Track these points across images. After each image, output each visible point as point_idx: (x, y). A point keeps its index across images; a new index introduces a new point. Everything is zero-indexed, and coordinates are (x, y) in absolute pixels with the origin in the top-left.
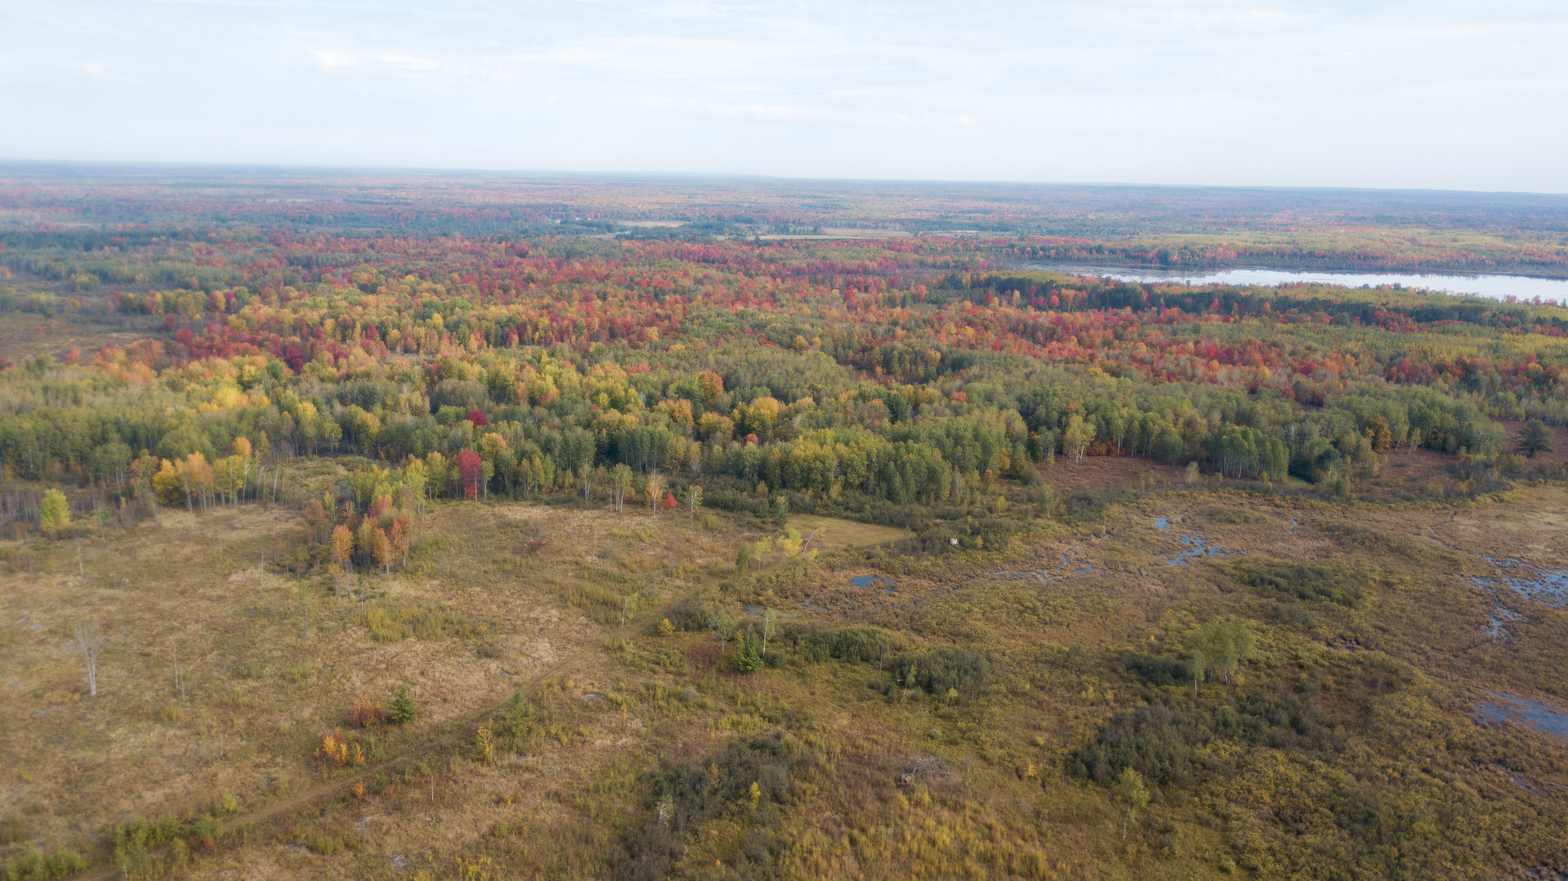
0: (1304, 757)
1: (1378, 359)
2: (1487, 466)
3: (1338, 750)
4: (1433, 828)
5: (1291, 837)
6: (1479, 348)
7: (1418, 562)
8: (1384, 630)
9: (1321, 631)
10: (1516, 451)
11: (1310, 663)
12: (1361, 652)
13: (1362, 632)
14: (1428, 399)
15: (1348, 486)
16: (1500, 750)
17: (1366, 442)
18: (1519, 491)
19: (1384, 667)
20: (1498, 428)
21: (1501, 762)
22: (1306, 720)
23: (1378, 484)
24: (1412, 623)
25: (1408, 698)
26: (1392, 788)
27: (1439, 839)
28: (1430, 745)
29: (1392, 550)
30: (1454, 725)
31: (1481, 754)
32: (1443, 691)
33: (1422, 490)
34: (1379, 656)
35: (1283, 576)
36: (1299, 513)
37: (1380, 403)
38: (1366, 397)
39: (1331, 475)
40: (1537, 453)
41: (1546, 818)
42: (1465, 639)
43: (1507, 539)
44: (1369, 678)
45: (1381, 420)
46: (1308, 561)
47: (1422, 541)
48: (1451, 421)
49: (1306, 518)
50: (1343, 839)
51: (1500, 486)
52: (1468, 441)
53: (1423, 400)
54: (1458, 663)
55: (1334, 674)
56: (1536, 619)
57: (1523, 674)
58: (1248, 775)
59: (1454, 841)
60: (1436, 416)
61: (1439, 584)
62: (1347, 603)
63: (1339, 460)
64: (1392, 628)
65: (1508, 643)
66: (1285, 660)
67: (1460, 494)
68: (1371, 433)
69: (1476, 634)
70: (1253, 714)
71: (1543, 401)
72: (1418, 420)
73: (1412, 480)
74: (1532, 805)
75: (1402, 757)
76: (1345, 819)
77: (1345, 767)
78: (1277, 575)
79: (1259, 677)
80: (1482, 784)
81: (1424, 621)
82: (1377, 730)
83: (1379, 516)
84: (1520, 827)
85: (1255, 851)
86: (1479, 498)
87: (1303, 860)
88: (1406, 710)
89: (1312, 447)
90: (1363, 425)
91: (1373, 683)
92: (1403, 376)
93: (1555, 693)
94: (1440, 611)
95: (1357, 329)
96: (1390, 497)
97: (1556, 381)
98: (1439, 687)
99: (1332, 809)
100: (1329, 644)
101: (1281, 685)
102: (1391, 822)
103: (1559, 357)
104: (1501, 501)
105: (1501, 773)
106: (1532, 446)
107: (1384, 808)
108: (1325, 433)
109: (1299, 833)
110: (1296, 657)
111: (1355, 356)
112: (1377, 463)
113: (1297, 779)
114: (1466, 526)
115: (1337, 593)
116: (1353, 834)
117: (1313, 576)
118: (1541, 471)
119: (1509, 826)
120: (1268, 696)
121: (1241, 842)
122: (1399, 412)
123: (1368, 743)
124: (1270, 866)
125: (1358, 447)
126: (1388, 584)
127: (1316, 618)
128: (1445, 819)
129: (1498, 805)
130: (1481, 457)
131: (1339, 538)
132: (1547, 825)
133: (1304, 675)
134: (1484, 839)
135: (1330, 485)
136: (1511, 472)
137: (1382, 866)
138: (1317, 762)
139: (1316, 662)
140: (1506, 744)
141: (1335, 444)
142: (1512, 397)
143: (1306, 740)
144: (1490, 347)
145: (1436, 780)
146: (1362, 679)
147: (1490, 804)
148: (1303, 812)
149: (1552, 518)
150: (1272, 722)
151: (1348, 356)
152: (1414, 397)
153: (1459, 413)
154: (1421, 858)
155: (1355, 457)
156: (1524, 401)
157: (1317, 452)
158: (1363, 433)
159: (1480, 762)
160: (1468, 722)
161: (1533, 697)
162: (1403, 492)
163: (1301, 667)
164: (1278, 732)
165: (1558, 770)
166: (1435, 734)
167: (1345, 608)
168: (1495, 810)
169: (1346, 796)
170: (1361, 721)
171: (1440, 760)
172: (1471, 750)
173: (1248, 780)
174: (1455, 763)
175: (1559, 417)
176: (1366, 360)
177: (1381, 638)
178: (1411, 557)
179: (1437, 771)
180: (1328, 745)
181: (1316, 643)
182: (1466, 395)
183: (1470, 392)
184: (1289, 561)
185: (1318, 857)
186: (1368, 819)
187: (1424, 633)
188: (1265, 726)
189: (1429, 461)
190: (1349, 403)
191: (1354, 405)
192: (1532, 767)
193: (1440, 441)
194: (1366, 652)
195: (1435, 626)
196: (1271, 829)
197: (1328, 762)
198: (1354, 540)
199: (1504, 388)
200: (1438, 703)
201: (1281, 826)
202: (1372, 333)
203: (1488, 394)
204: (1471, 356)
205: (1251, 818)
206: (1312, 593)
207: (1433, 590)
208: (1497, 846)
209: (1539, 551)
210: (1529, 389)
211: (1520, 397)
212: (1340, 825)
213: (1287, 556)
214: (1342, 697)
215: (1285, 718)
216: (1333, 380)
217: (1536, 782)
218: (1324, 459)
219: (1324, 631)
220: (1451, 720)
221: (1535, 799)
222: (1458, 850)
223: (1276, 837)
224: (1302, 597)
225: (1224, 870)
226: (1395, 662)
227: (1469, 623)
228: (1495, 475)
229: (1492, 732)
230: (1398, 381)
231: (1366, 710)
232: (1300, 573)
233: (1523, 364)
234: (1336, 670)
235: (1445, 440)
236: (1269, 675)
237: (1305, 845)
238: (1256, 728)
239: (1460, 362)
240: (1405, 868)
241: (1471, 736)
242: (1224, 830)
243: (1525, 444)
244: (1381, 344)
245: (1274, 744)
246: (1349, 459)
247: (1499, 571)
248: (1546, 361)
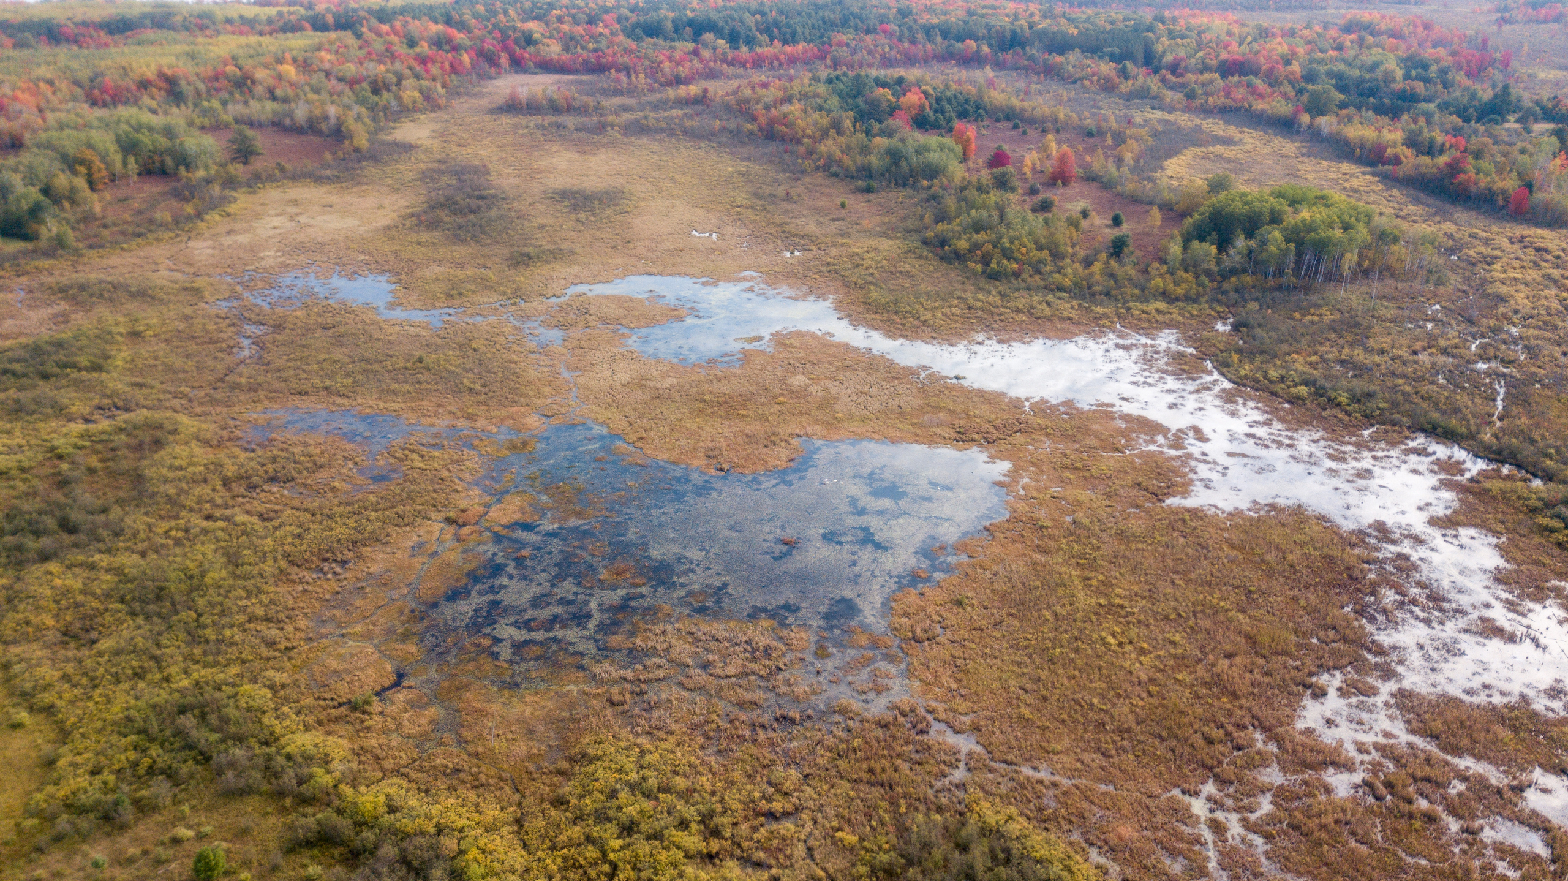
0: (81, 558)
1: (77, 83)
2: (208, 181)
3: (117, 534)
4: (224, 573)
5: (85, 652)
6: (177, 57)
7: (161, 300)
8: (140, 386)
9: (74, 409)
10: (234, 160)
11: (70, 450)
12: (122, 417)
13: (118, 395)
14: (134, 123)
15: (71, 236)
16: (270, 467)
17: (80, 183)
18: (242, 201)
19: (150, 426)
20: (208, 141)
21: (273, 479)
22: (76, 516)
23: (105, 226)
24: (169, 369)
25: (178, 449)
26: (178, 550)
27: (231, 582)
28: (207, 490)
29: (133, 295)
30: (227, 461)
31: (255, 479)
32: (209, 429)
33: (152, 221)
34: (140, 415)
35: (18, 361)
36: (24, 280)
37: (83, 136)
38: (67, 131)
39: (50, 227)
40: (252, 159)
41: (319, 517)
42: (220, 367)
43: (241, 254)
44: (134, 442)
45: (89, 154)
46: (45, 334)
47: (162, 277)
48: (163, 142)
49: (34, 284)
50: (139, 627)
51: (225, 200)
52: (184, 161)
53: (128, 123)
54: (219, 395)
55: (97, 452)
56: (279, 327)
57: (277, 385)
58: (21, 607)
59: (245, 578)
60: (145, 139)
61: (187, 318)
62: (97, 368)
63: (55, 209)
64: (149, 381)
65: (260, 358)
66: (40, 457)
67: (189, 218)
68: (82, 170)
69: (229, 359)
70: (14, 533)
71: (246, 103)
72: (129, 147)
73: (141, 212)
74: (306, 510)
75: (183, 514)
76: (137, 606)
77: (127, 549)
78: (11, 360)
79: (14, 488)
80: (261, 508)
81: (179, 363)
82: (153, 495)
83: (115, 260)
84: (299, 536)
85: (47, 687)
86: (207, 217)
87: (102, 670)
88: (177, 463)
89: (18, 201)
90: (71, 163)
91: (140, 447)
92: (108, 98)
93: (307, 393)
94: (192, 347)
95: (45, 50)
96: (120, 238)
97: (253, 82)
98: (204, 426)
99: (122, 600)
100: (87, 421)
101: (40, 485)
102: (183, 586)
103: (251, 57)
104: (229, 215)
105: (275, 489)
106: (244, 153)
107: (173, 576)
108: (30, 180)
109: (94, 642)
110: (53, 449)
111: (50, 83)
112: (95, 203)
113: (78, 585)
114: (201, 249)
115: (83, 360)
116: (148, 618)
117: (51, 349)
118: (257, 177)
119: (290, 539)
120: (26, 507)
121: (28, 686)
122: (105, 141)
123: (147, 514)
124: (67, 695)
125: (73, 190)
126: (135, 335)
127: (65, 396)
128: (233, 560)
129: (276, 523)
130: (201, 173)
131: (74, 298)
132: (321, 523)
133: (65, 466)
134: (270, 562)
135: (49, 239)
136: (231, 183)
137: (182, 636)
138: (97, 557)
139: (76, 446)
140: (274, 459)
141: (46, 191)
142: (216, 104)
143: (82, 537)
144: (188, 54)
145: (220, 524)
146: (128, 446)
147: (269, 525)
148: (92, 618)
149: (276, 221)
150: (37, 534)
151: (42, 85)
152: (118, 122)
153: (169, 132)
154: (218, 609)
155: (73, 202)
156: (230, 107)
157: (25, 206)
158: (75, 173)
159: (255, 487)
160: (237, 451)
161: (290, 405)
162: (130, 229)
163: (60, 457)
164: (46, 542)
165: (321, 467)
166: (209, 476)
167: (95, 375)
168: (276, 528)
169: (131, 581)
170: (135, 493)
171: (219, 501)
172: (244, 477)
173: (25, 611)
174: (234, 497)
175: (263, 118)
176: (63, 86)
177: (139, 395)
178: (153, 298)
179: (218, 513)
180: (104, 533)
181: (72, 425)
182: (175, 110)
183: (178, 106)
184: (23, 340)
185: (116, 660)
186: (160, 594)
187: (181, 375)
188: (30, 543)
189: (153, 188)
190: (49, 141)
191: (56, 143)
192: (300, 472)
193: (158, 164)
194: (126, 416)
195: (190, 364)
196: (62, 653)
197: (109, 551)
198: (92, 295)
199: (209, 96)
200: (207, 443)
201: (72, 645)
202: (63, 54)
203: (196, 105)
204: (170, 66)
205: (36, 651)
206: (56, 370)
207: (182, 326)
208: (283, 564)
209: (270, 257)
210: (231, 94)
211: (224, 103)
212: (133, 614)
213: (21, 334)
214: (112, 474)
215: (50, 522)
216: (30, 116)
217: (305, 486)
218: (35, 211)
219: (79, 407)
220: (222, 456)
221: (308, 504)
222: (249, 584)
223: (68, 660)
224: (45, 376)
225: (17, 726)
226: (158, 415)
227: (221, 350)
228: (216, 190)
229: (260, 452)
230: (105, 105)
231: (138, 479)
232: (37, 351)
233: (220, 67)
234: (99, 447)
235: (163, 163)
236: (25, 480)
237: (100, 654)
238: (20, 548)
239: (162, 76)
240: (205, 627)
241: (242, 465)
242: (8, 680)
243: (238, 151)
244: (75, 65)
245: (45, 557)
246: (67, 204)
247: (239, 288)
248: (241, 62)
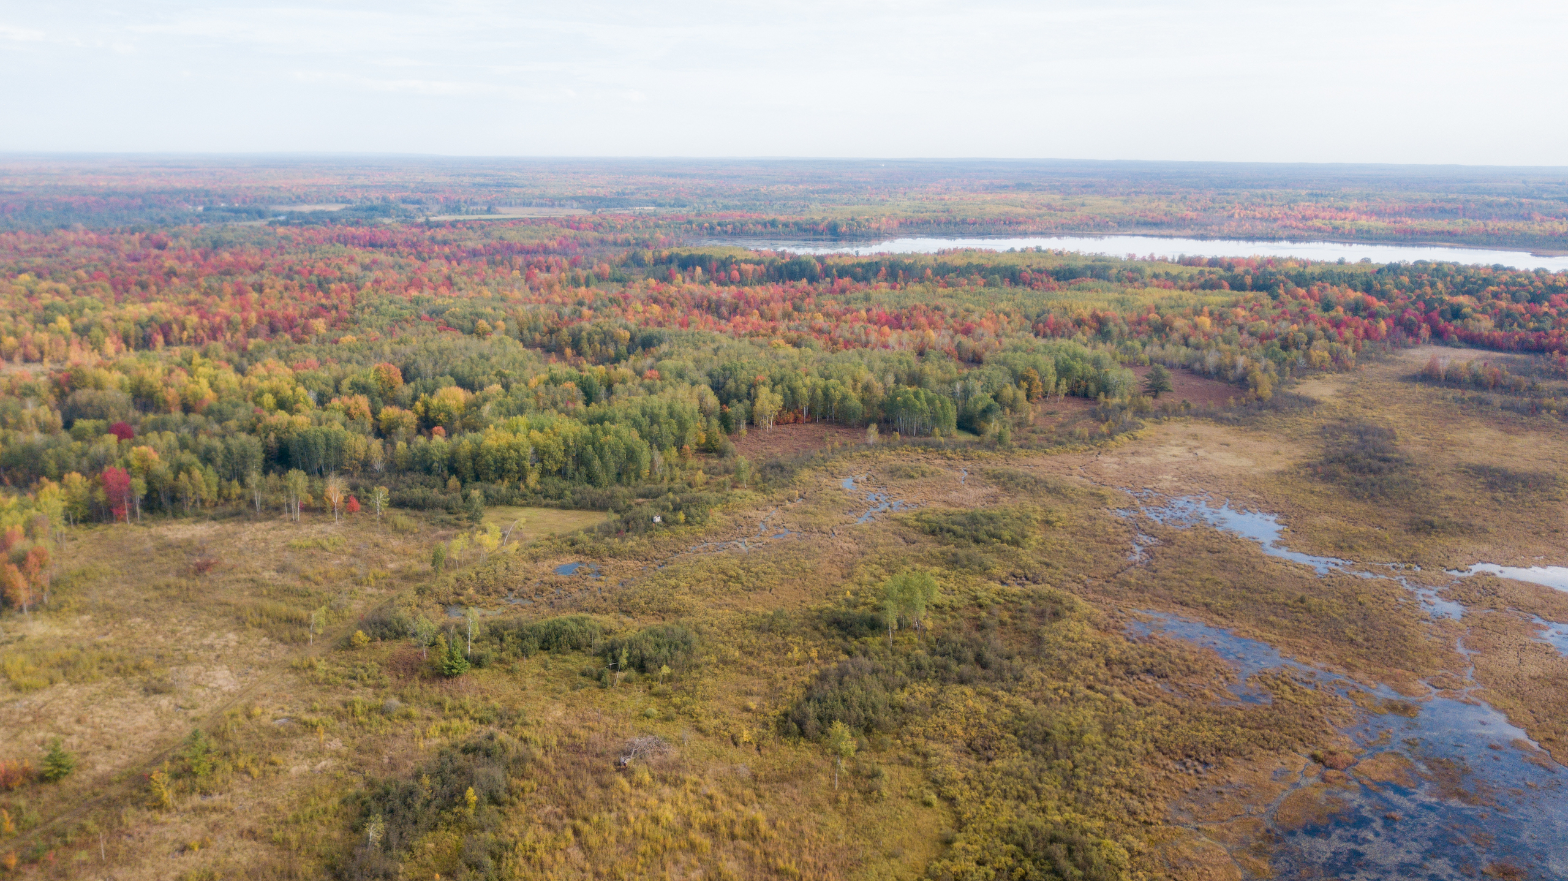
0: (988, 689)
1: (1027, 317)
2: (1123, 408)
3: (1017, 679)
4: (1099, 738)
5: (983, 765)
6: (1110, 302)
7: (1071, 500)
8: (1048, 565)
9: (994, 571)
10: (1145, 393)
11: (988, 602)
12: (1030, 587)
13: (1029, 568)
14: (1071, 352)
15: (1009, 436)
16: (1148, 660)
17: (1021, 394)
18: (1148, 429)
19: (1051, 599)
20: (1129, 374)
21: (1149, 671)
22: (989, 655)
23: (1034, 432)
24: (1071, 556)
25: (1072, 624)
26: (1064, 707)
27: (1104, 747)
28: (1092, 664)
29: (1049, 491)
30: (1111, 644)
31: (1133, 667)
32: (1100, 615)
33: (1071, 434)
34: (1045, 589)
35: (959, 524)
36: (968, 463)
37: (1031, 358)
38: (1019, 353)
39: (993, 427)
40: (1161, 394)
41: (1187, 716)
42: (1114, 565)
43: (1142, 472)
44: (1038, 609)
45: (1033, 374)
46: (979, 508)
47: (1074, 481)
48: (1091, 370)
49: (976, 469)
50: (1026, 760)
51: (1135, 426)
52: (1105, 388)
53: (1066, 352)
54: (1110, 587)
55: (1009, 610)
56: (1169, 542)
57: (1162, 591)
58: (942, 713)
59: (1117, 748)
60: (1078, 366)
61: (1090, 518)
62: (1015, 543)
63: (1000, 412)
64: (1055, 562)
65: (1149, 564)
66: (966, 602)
67: (1102, 436)
68: (1025, 385)
69: (1123, 561)
70: (943, 655)
71: (1163, 347)
72: (1063, 371)
73: (1062, 425)
74: (1176, 706)
75: (1071, 678)
76: (1027, 741)
77: (1024, 693)
78: (954, 523)
79: (945, 620)
80: (1136, 693)
81: (1080, 553)
82: (1048, 656)
83: (1037, 461)
84: (1167, 727)
85: (953, 782)
86: (1117, 438)
87: (994, 784)
88: (1071, 635)
89: (976, 402)
90: (1018, 378)
91: (1041, 615)
92: (1048, 331)
93: (1187, 605)
94: (1093, 543)
95: (1007, 289)
96: (1045, 443)
97: (1171, 329)
98: (1096, 611)
99: (1015, 733)
100: (1003, 583)
101: (965, 625)
102: (1065, 738)
103: (1172, 307)
104: (1135, 438)
105: (1150, 681)
106: (1156, 388)
107: (1058, 726)
108: (986, 388)
109: (989, 760)
110: (976, 598)
111: (1007, 315)
112: (1032, 412)
113: (984, 710)
114: (1109, 464)
115: (1006, 535)
116: (1034, 754)
117: (984, 521)
118: (1164, 410)
119: (1159, 727)
120: (954, 637)
121: (939, 776)
122: (1047, 364)
123: (1042, 670)
124: (967, 794)
125: (1015, 399)
126: (1048, 523)
127: (990, 559)
128: (1108, 729)
129: (1149, 709)
130: (1117, 400)
131: (1004, 483)
132: (1189, 721)
133: (984, 614)
134: (1140, 742)
135: (993, 436)
136: (1141, 412)
137: (1060, 778)
138: (1000, 693)
139: (993, 600)
140: (1152, 655)
141: (995, 398)
142: (1137, 344)
143: (990, 673)
144: (1118, 301)
145: (1099, 695)
146: (1032, 611)
147: (1143, 710)
148: (991, 740)
149: (1176, 451)
150: (960, 661)
151: (1001, 316)
152: (1059, 350)
153: (1097, 363)
154: (1090, 767)
155: (1013, 409)
156: (1148, 348)
157: (980, 406)
158: (1019, 387)
159: (1132, 673)
160: (1121, 639)
161: (1171, 611)
162: (1055, 437)
163: (980, 606)
164: (965, 669)
165: (1194, 672)
166: (1095, 653)
167: (1014, 548)
168: (1147, 714)
169: (1026, 720)
170: (1034, 650)
171: (1101, 677)
172: (1125, 663)
173: (943, 717)
174: (1113, 677)
175: (1175, 361)
176: (1016, 318)
177: (1046, 572)
178: (1065, 496)
179: (1099, 686)
180: (1008, 675)
181: (991, 583)
182: (1101, 345)
183: (1105, 343)
184: (963, 509)
185: (1006, 779)
186: (1046, 737)
187: (1081, 564)
188: (953, 665)
189: (1075, 407)
190: (1005, 358)
191: (1009, 361)
192: (1174, 672)
193: (1082, 389)
194: (1034, 587)
195: (1089, 557)
196: (965, 760)
197: (1009, 691)
198: (1018, 485)
199: (1131, 338)
200: (1096, 626)
201: (974, 756)
202: (1020, 292)
203: (1119, 344)
204: (1103, 310)
205: (947, 751)
206: (985, 537)
207: (1086, 524)
208: (1151, 746)
209: (1167, 481)
210: (1150, 337)
211: (1144, 345)
212: (1023, 747)
213: (961, 505)
214: (1017, 629)
215: (970, 655)
216: (989, 338)
217: (1177, 685)
218: (986, 412)
219: (998, 571)
220: (1108, 639)
221: (1178, 701)
222: (1120, 754)
223: (969, 767)
224: (977, 541)
225: (927, 804)
226: (1059, 592)
227: (1116, 551)
228: (1128, 416)
229: (1141, 645)
230: (1045, 336)
231: (1038, 640)
232: (973, 519)
233: (1144, 314)
234: (1011, 605)
235: (1087, 388)
236: (953, 617)
237: (995, 770)
238: (945, 668)
239: (1095, 317)
240: (1079, 778)
241: (1124, 652)
242: (925, 767)
243: (1151, 386)
244: (1028, 302)
245: (962, 681)
246: (1008, 411)
247: (1137, 502)
248: (1162, 311)
